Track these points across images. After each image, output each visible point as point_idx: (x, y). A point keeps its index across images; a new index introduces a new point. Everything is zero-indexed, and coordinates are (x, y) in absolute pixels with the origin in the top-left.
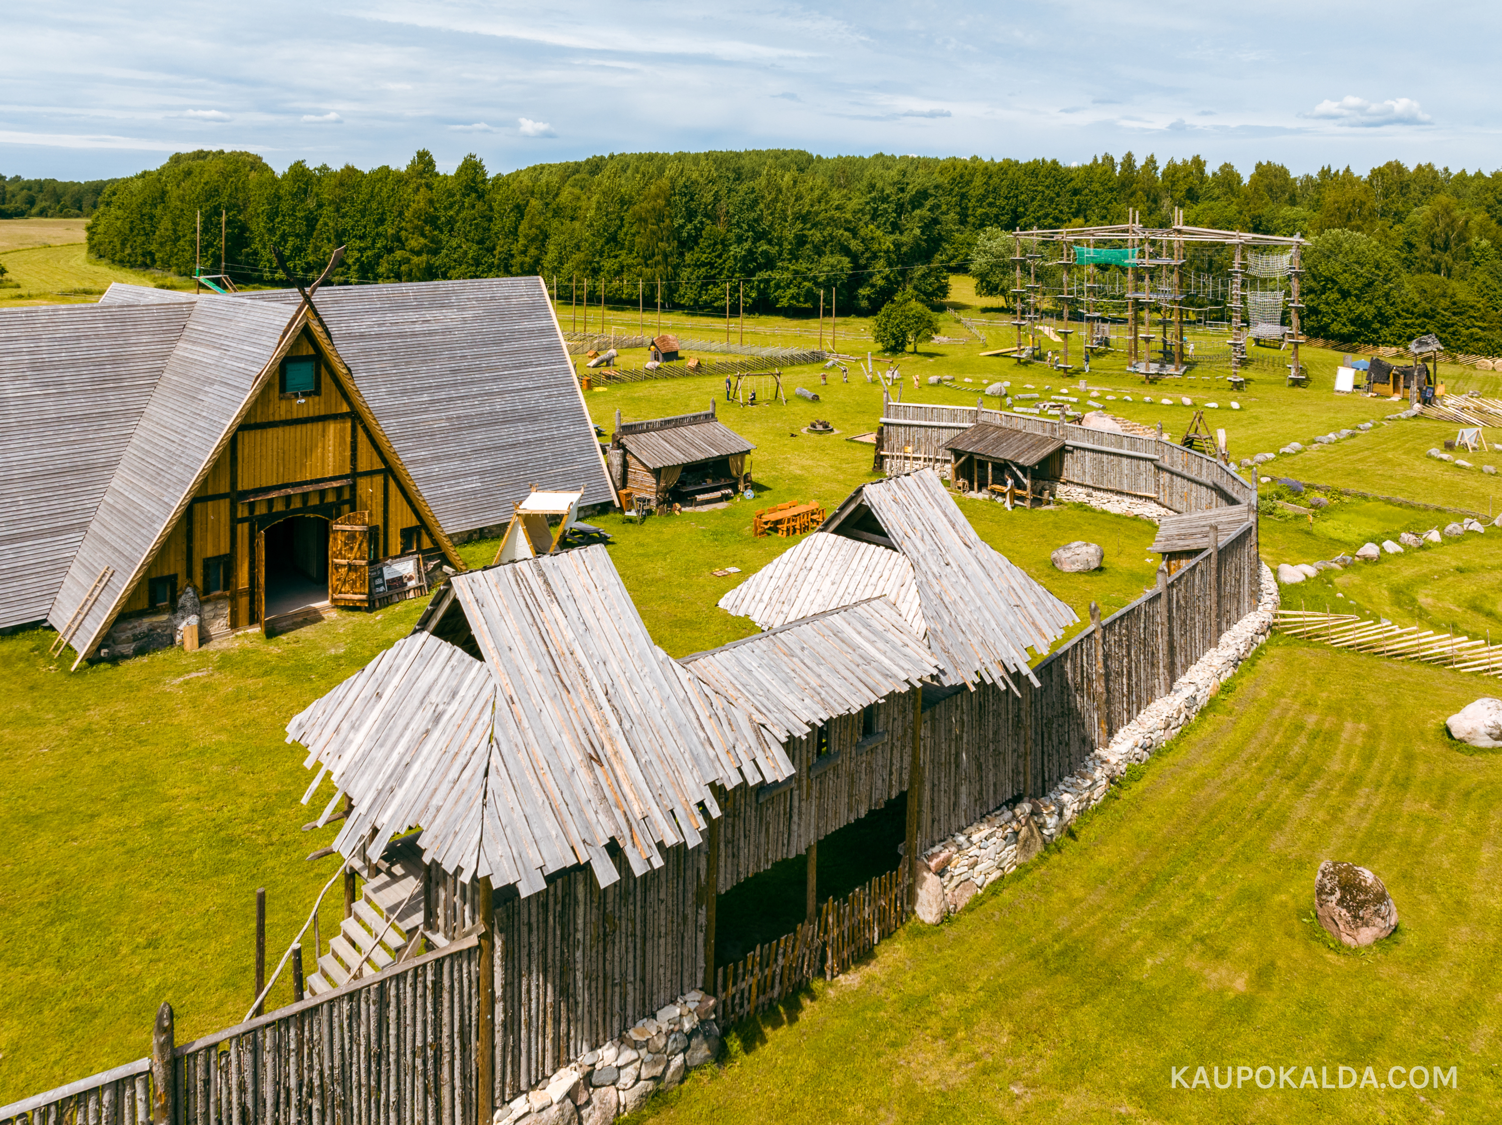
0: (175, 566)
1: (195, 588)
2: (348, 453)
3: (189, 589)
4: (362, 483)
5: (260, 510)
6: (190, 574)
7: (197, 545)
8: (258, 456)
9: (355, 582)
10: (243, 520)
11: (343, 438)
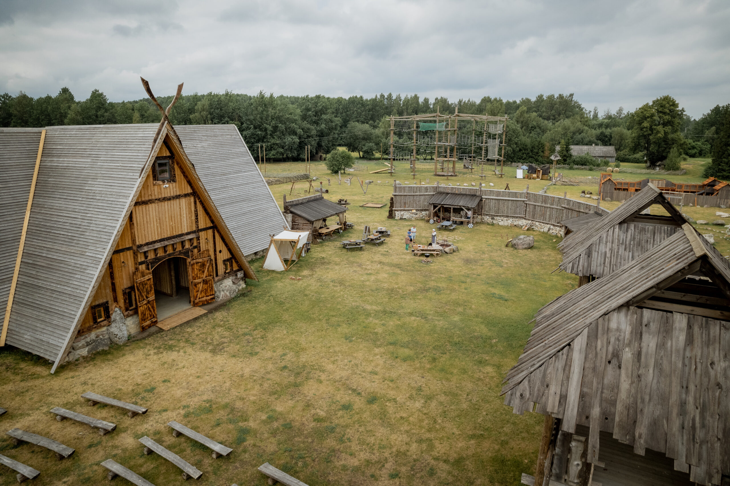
0: (107, 296)
1: (120, 308)
2: (194, 218)
3: (117, 309)
4: (202, 235)
5: (151, 256)
6: (116, 300)
7: (117, 281)
8: (145, 222)
9: (206, 290)
10: (141, 263)
11: (190, 209)
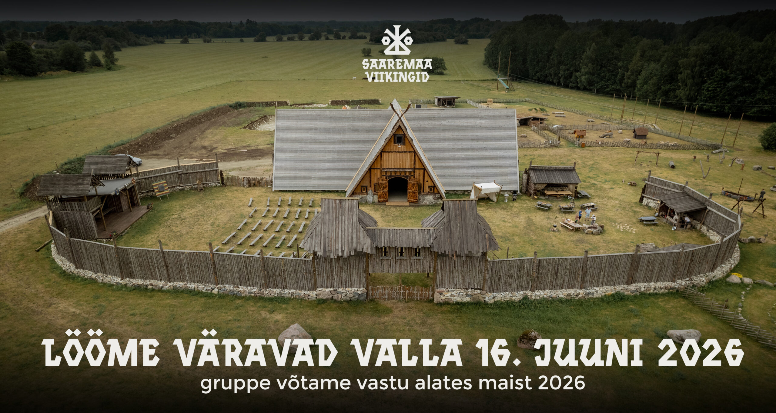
0: (366, 183)
1: (372, 190)
2: (413, 162)
3: (370, 190)
4: (417, 171)
5: (389, 174)
6: (371, 186)
7: (372, 180)
8: (388, 159)
9: (414, 196)
10: (384, 176)
11: (411, 158)
